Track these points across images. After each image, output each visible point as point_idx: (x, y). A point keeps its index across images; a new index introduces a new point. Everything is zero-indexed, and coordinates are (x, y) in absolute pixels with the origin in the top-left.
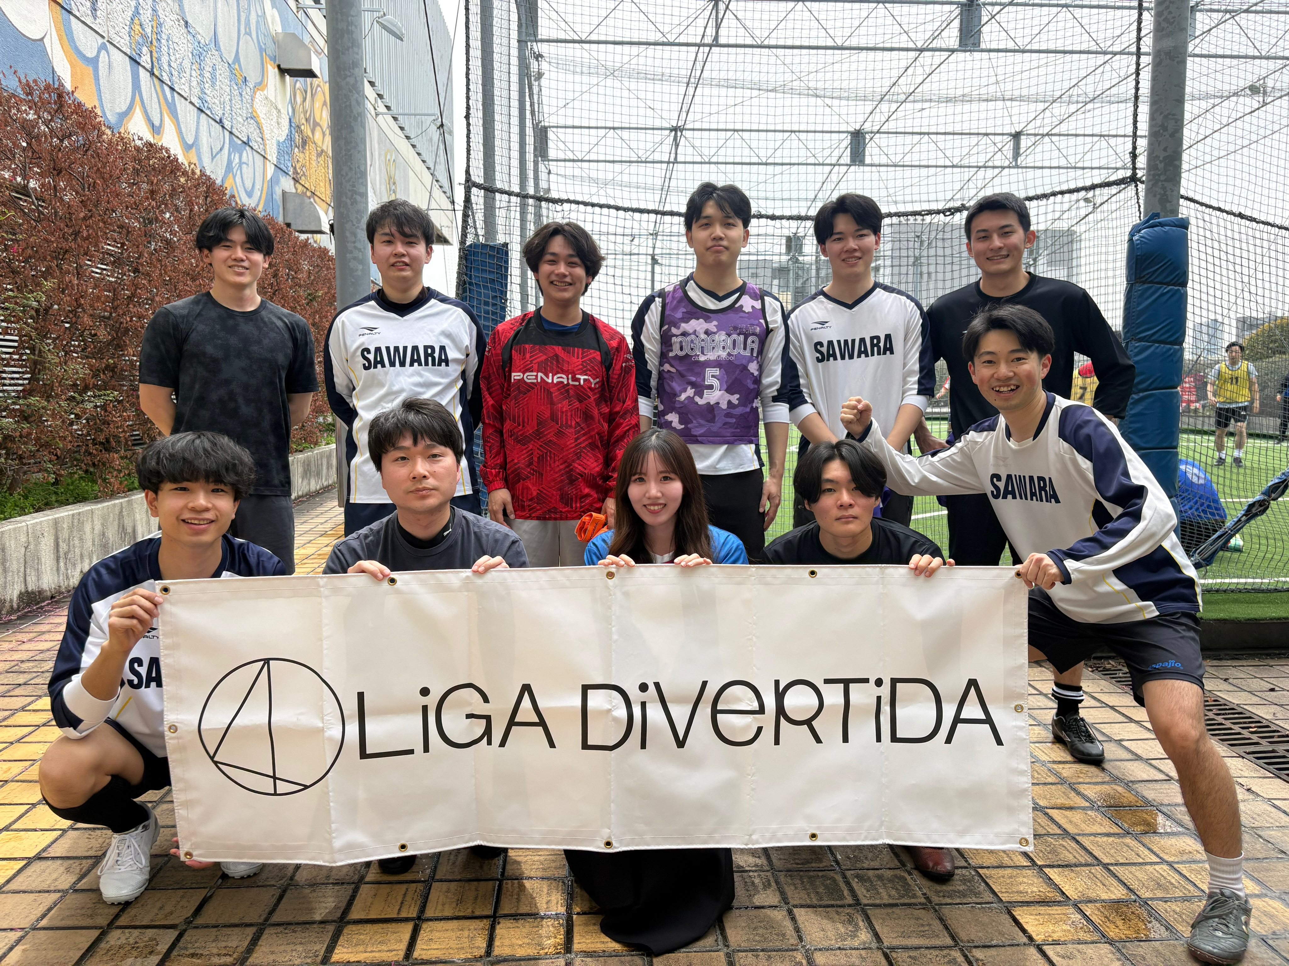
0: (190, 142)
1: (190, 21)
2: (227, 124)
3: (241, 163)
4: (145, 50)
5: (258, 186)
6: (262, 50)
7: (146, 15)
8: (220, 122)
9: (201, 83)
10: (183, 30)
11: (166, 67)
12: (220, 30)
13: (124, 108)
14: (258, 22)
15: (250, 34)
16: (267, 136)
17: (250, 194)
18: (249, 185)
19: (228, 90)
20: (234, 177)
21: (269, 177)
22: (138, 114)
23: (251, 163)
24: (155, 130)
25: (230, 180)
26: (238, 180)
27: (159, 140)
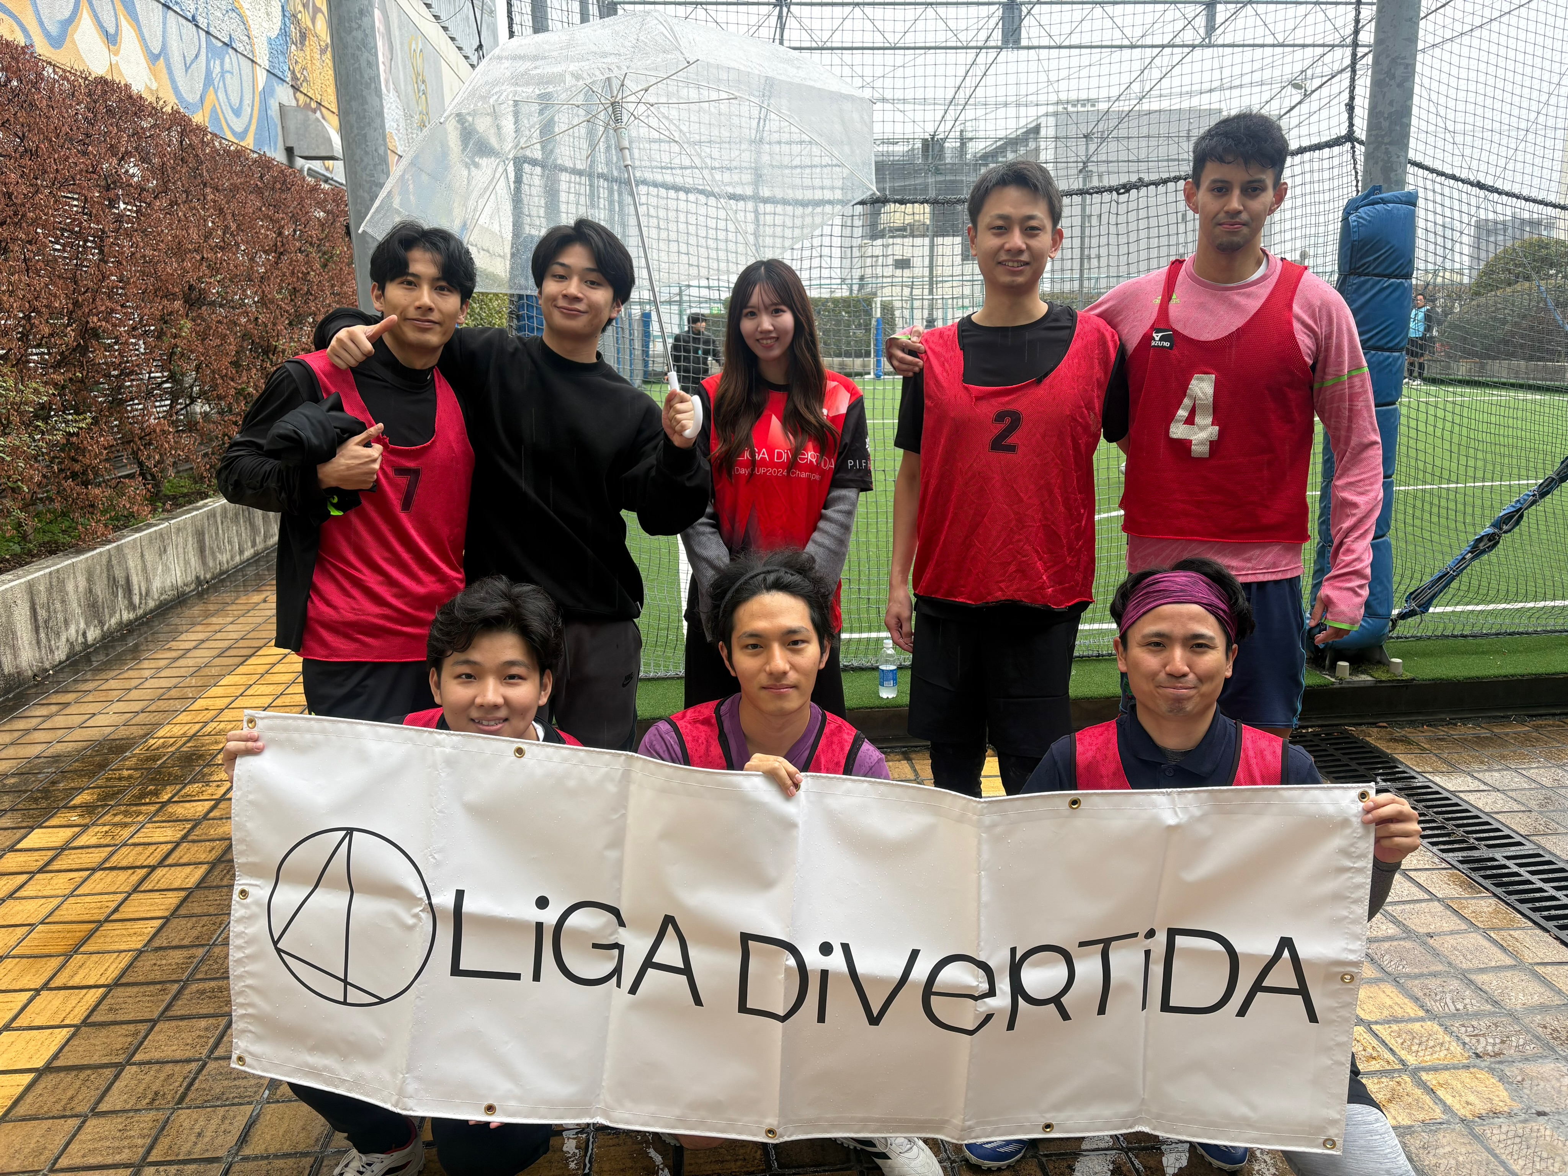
0: (156, 51)
2: (202, 22)
3: (223, 73)
5: (247, 101)
8: (193, 20)
13: (67, 14)
16: (254, 33)
17: (237, 113)
18: (235, 102)
20: (216, 92)
21: (260, 88)
22: (86, 19)
23: (236, 71)
24: (111, 39)
25: (210, 97)
26: (221, 95)
27: (116, 53)
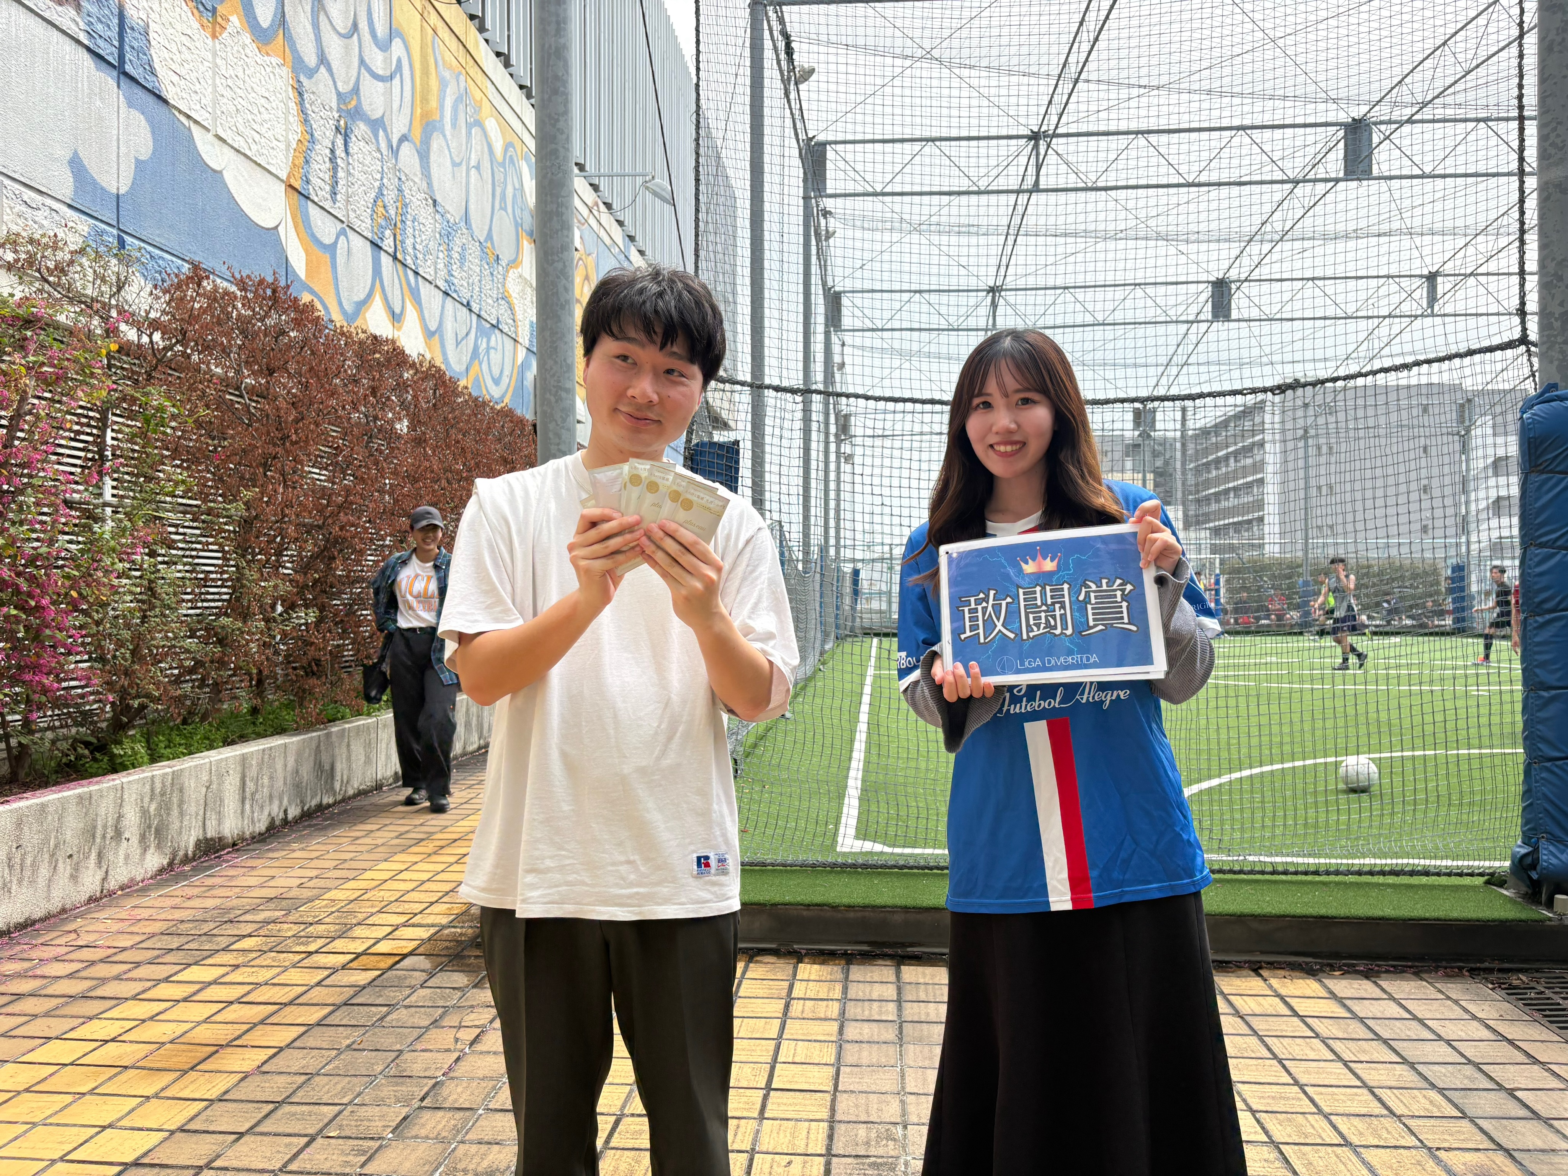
0: (433, 329)
1: (439, 199)
2: (475, 307)
3: (488, 348)
4: (388, 233)
5: (507, 372)
6: (517, 225)
7: (390, 196)
8: (468, 306)
9: (448, 265)
10: (431, 209)
11: (410, 250)
12: (472, 207)
13: (362, 296)
14: (514, 196)
15: (505, 209)
16: (519, 316)
17: (497, 382)
18: (496, 372)
19: (478, 269)
20: (480, 364)
21: (519, 362)
22: (378, 301)
23: (500, 347)
24: (396, 318)
25: (475, 368)
26: (485, 366)
27: (399, 329)
